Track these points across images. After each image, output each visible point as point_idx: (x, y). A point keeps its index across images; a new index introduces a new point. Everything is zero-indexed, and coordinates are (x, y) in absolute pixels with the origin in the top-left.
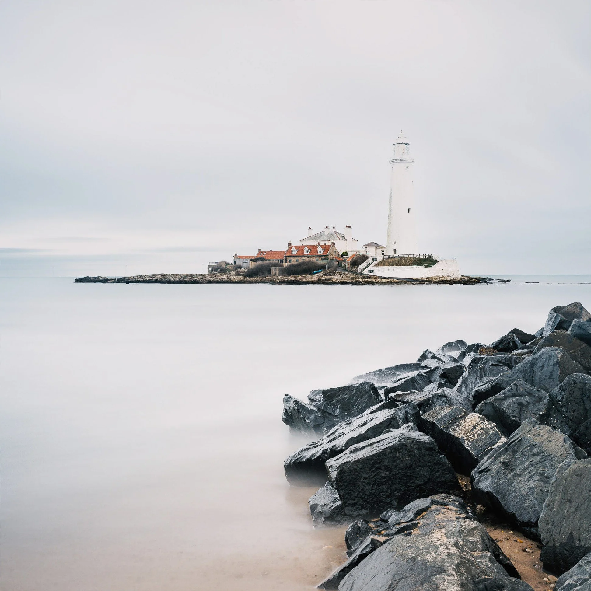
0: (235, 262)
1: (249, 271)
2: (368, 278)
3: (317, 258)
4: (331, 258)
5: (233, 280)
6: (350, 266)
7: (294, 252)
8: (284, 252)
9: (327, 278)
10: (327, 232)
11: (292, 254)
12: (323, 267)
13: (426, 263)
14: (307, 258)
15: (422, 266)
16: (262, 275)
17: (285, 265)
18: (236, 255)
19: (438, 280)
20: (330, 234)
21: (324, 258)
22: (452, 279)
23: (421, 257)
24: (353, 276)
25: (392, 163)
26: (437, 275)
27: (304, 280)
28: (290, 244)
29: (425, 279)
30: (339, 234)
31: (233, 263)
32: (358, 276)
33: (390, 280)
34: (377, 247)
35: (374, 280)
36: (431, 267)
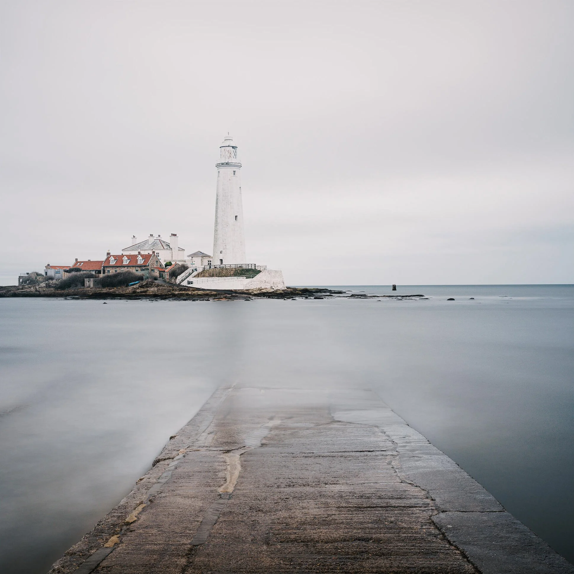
0: (46, 273)
1: (61, 283)
2: (185, 290)
3: (137, 268)
4: (152, 269)
5: (42, 293)
6: (168, 277)
7: (113, 262)
8: (102, 262)
9: (142, 290)
10: (152, 240)
11: (110, 264)
12: (141, 278)
13: (248, 273)
14: (126, 268)
15: (243, 277)
16: (75, 287)
17: (101, 275)
18: (49, 265)
19: (259, 292)
20: (155, 242)
21: (144, 268)
22: (273, 291)
23: (244, 267)
24: (169, 288)
25: (219, 167)
26: (258, 287)
27: (117, 292)
28: (108, 254)
29: (245, 291)
30: (164, 243)
31: (44, 274)
32: (175, 287)
33: (208, 292)
34: (203, 257)
35: (190, 293)
36: (252, 278)
